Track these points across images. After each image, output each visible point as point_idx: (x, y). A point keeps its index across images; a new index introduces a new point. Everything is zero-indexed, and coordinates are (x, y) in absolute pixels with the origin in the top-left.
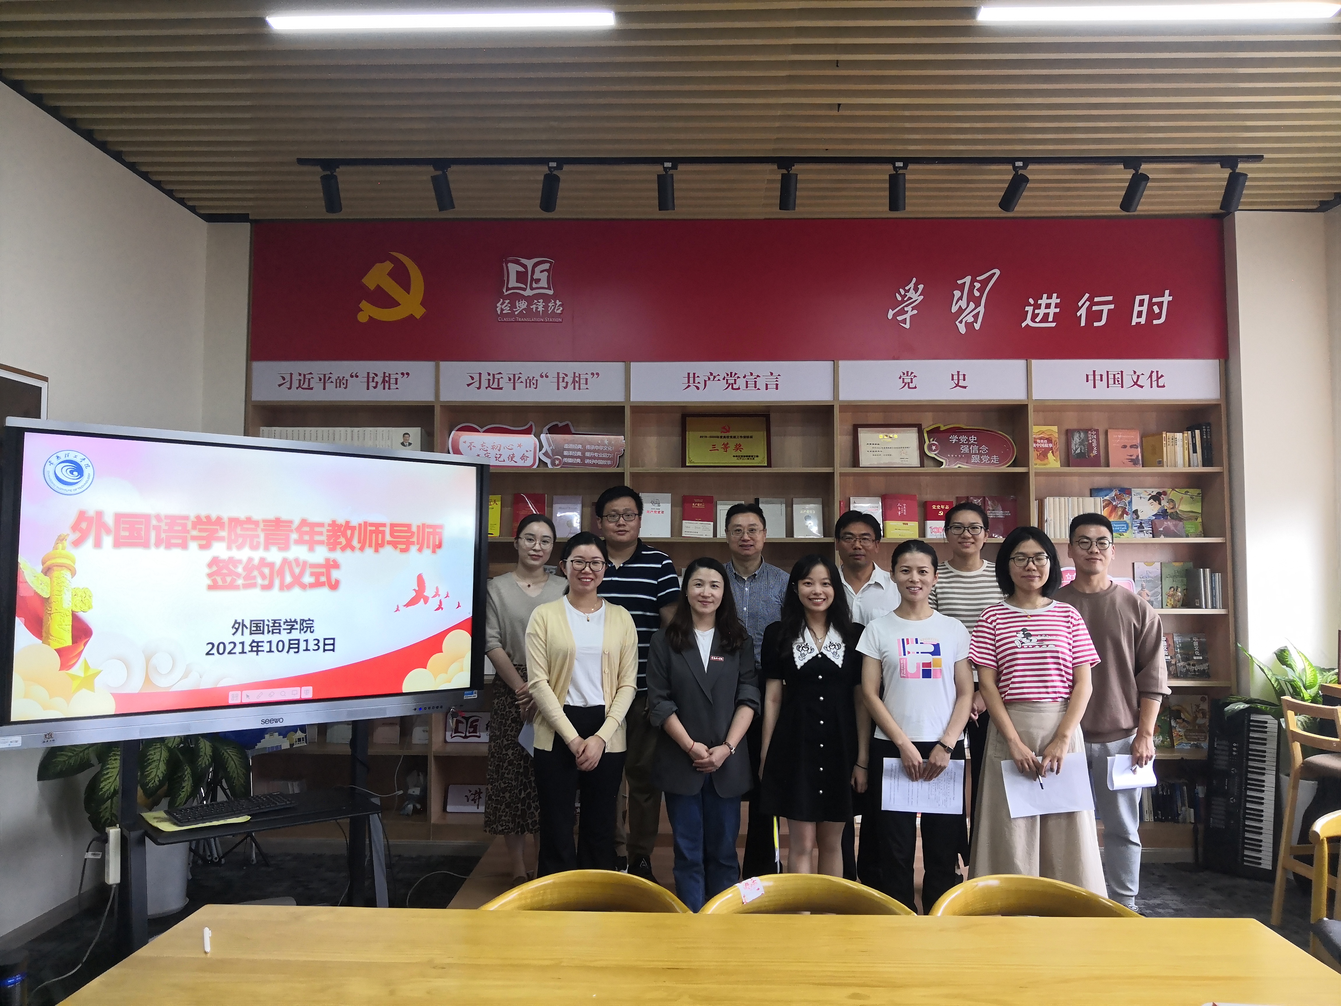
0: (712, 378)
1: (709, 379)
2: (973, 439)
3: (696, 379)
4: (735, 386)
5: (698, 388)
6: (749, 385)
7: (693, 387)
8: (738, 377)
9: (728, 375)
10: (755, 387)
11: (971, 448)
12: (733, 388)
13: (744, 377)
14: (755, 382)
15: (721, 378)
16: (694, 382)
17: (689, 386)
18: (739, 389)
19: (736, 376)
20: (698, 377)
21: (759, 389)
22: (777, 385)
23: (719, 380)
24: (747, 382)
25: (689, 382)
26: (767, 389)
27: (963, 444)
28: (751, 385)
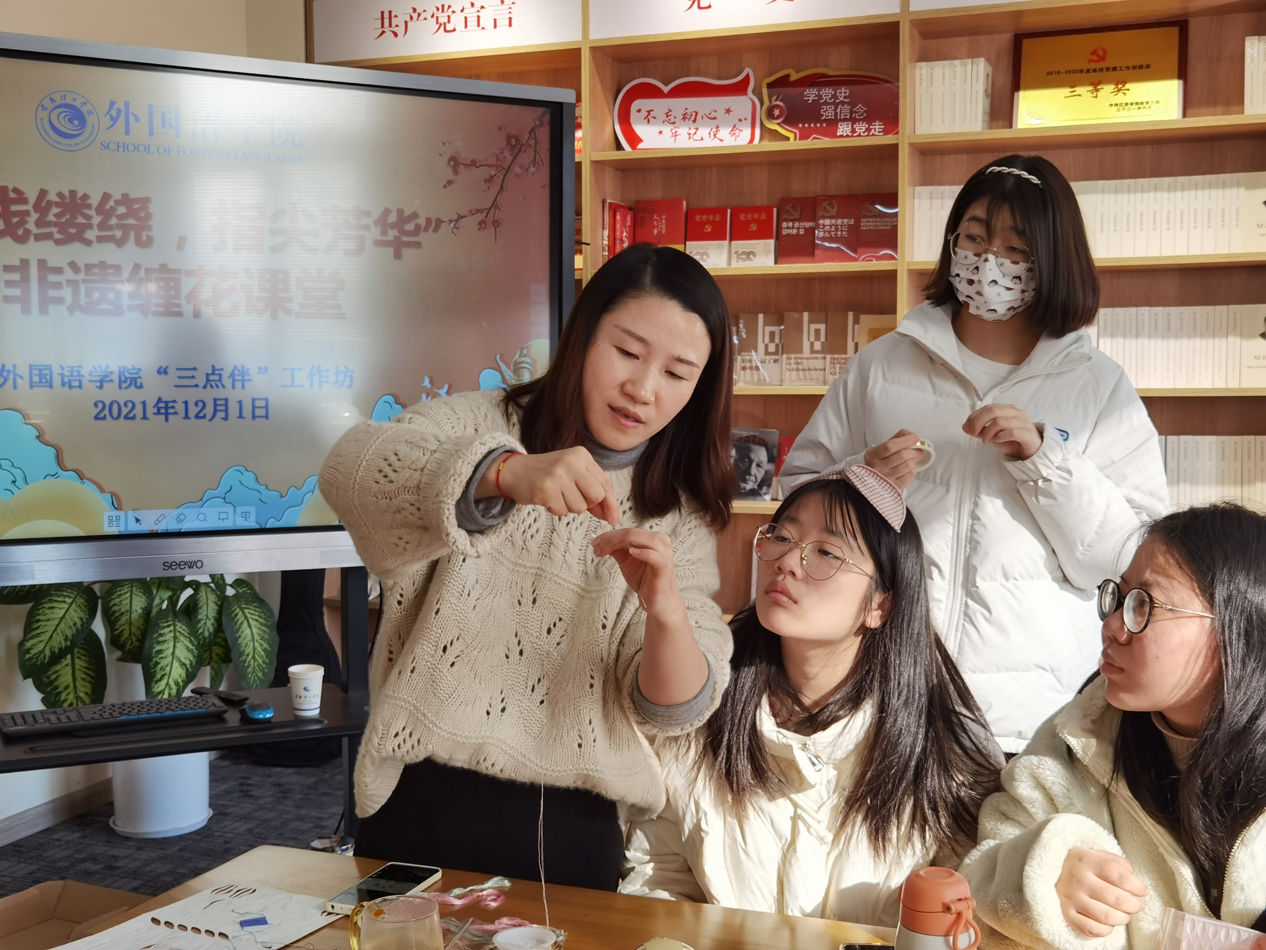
0: (415, 16)
1: (411, 18)
2: (843, 92)
3: (393, 20)
4: (449, 27)
5: (396, 34)
6: (469, 24)
7: (389, 35)
8: (453, 12)
9: (438, 9)
10: (479, 25)
11: (838, 110)
12: (446, 31)
13: (462, 11)
14: (479, 17)
15: (428, 15)
16: (390, 26)
17: (383, 32)
18: (454, 30)
19: (451, 10)
20: (396, 16)
21: (483, 28)
22: (510, 19)
23: (425, 19)
24: (466, 18)
25: (383, 26)
26: (495, 26)
27: (826, 103)
28: (472, 22)
